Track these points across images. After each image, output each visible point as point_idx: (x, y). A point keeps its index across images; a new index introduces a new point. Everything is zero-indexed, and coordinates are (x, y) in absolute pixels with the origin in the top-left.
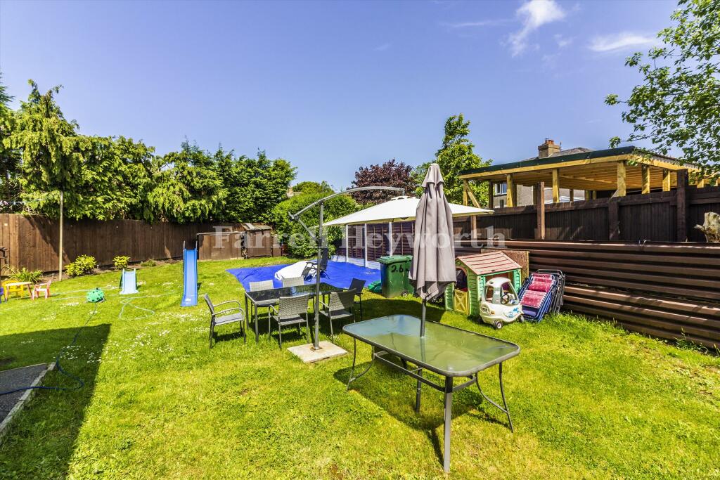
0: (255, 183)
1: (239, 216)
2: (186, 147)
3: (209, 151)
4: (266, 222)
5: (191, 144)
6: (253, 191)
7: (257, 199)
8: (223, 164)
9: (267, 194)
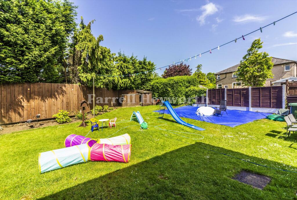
0: (142, 72)
1: (135, 87)
2: (120, 54)
3: (128, 56)
4: (144, 89)
5: (122, 53)
6: (141, 76)
7: (142, 79)
8: (134, 63)
9: (146, 77)
